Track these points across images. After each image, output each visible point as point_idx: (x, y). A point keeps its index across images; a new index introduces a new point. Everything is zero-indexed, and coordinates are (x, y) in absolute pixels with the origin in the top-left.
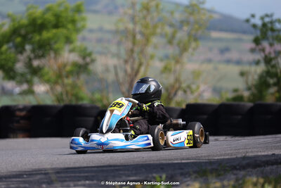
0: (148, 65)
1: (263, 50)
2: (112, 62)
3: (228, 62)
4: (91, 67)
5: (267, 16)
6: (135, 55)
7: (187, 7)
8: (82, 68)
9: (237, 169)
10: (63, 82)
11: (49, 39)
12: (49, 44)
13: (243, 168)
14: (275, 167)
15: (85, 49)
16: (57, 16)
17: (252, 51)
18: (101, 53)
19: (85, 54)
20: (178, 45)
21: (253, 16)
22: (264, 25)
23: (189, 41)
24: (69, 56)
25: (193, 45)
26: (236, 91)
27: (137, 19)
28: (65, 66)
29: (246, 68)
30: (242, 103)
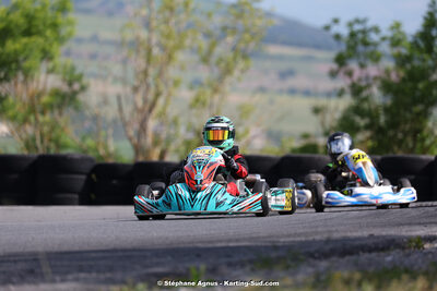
0: (169, 95)
1: (350, 74)
2: (114, 90)
3: (292, 92)
4: (81, 97)
5: (357, 21)
6: (150, 80)
7: (234, 6)
8: (66, 99)
9: (315, 258)
10: (36, 119)
11: (16, 53)
12: (17, 61)
13: (325, 255)
14: (374, 255)
15: (73, 69)
16: (30, 18)
17: (333, 74)
18: (96, 76)
19: (72, 78)
20: (218, 64)
21: (336, 21)
22: (353, 35)
23: (235, 59)
24: (46, 81)
25: (241, 64)
26: (306, 136)
27: (154, 24)
28: (40, 95)
29: (322, 102)
30: (317, 156)
